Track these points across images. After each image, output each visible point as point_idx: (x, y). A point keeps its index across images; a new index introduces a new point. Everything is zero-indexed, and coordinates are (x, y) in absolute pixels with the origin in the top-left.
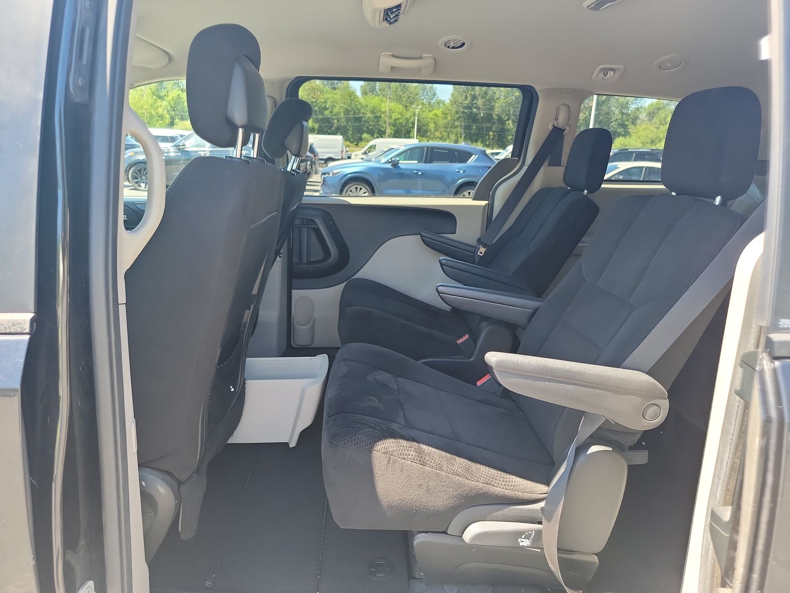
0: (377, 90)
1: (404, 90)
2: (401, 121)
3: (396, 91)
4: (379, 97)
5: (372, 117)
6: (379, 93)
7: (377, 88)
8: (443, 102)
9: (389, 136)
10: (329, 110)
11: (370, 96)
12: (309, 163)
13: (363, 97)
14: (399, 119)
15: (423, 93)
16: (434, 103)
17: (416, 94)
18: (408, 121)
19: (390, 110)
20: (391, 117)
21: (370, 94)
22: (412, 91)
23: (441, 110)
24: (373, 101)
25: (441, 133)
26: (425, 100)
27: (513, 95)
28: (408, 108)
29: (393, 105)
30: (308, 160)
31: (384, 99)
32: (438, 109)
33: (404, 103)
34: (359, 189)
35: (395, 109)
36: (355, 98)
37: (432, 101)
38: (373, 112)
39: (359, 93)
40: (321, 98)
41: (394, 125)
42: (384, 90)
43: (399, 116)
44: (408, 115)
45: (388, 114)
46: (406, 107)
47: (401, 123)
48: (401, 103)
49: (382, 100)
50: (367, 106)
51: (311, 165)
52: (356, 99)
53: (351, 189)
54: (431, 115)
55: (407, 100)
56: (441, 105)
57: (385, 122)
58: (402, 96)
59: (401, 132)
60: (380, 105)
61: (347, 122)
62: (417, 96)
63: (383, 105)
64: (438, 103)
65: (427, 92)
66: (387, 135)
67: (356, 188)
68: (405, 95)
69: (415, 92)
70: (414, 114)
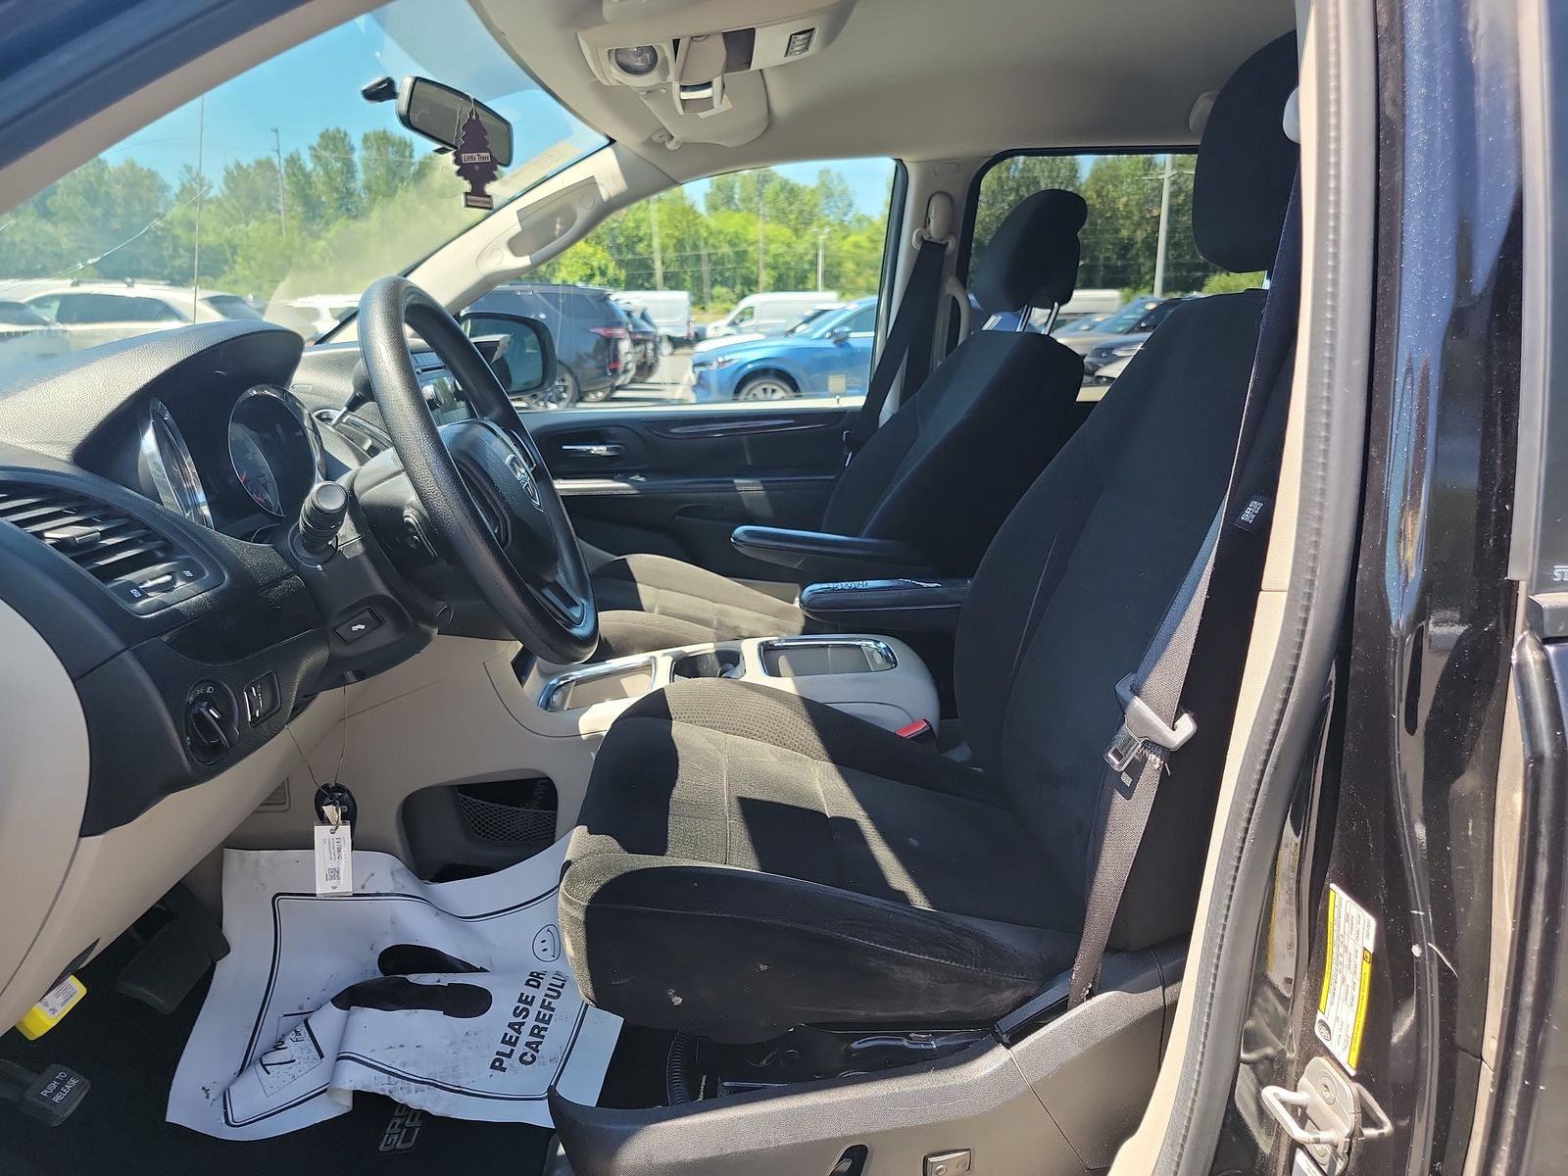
0: (737, 201)
1: (792, 200)
2: (788, 259)
3: (774, 201)
4: (742, 214)
5: (731, 254)
6: (741, 206)
7: (737, 196)
8: (869, 220)
9: (766, 290)
10: (646, 243)
11: (724, 212)
12: (650, 346)
13: (710, 215)
14: (782, 255)
15: (828, 203)
16: (850, 222)
17: (816, 205)
18: (801, 258)
19: (766, 237)
20: (766, 252)
21: (723, 209)
22: (806, 201)
23: (866, 234)
24: (731, 222)
25: (867, 279)
26: (832, 217)
27: (1003, 201)
28: (800, 233)
29: (772, 228)
30: (648, 341)
31: (753, 218)
32: (861, 233)
33: (792, 223)
34: (770, 391)
35: (775, 236)
36: (697, 218)
37: (846, 218)
38: (732, 244)
39: (701, 208)
40: (629, 220)
41: (774, 268)
42: (751, 199)
43: (782, 249)
44: (801, 247)
45: (761, 245)
46: (796, 231)
47: (787, 263)
48: (787, 224)
49: (747, 220)
50: (721, 232)
51: (655, 350)
52: (698, 221)
53: (755, 391)
54: (847, 245)
55: (797, 218)
56: (865, 224)
57: (756, 262)
58: (788, 211)
59: (790, 279)
60: (745, 228)
61: (681, 266)
62: (817, 210)
63: (751, 229)
64: (859, 221)
65: (836, 202)
66: (761, 286)
67: (765, 390)
68: (793, 207)
69: (813, 202)
70: (815, 246)
